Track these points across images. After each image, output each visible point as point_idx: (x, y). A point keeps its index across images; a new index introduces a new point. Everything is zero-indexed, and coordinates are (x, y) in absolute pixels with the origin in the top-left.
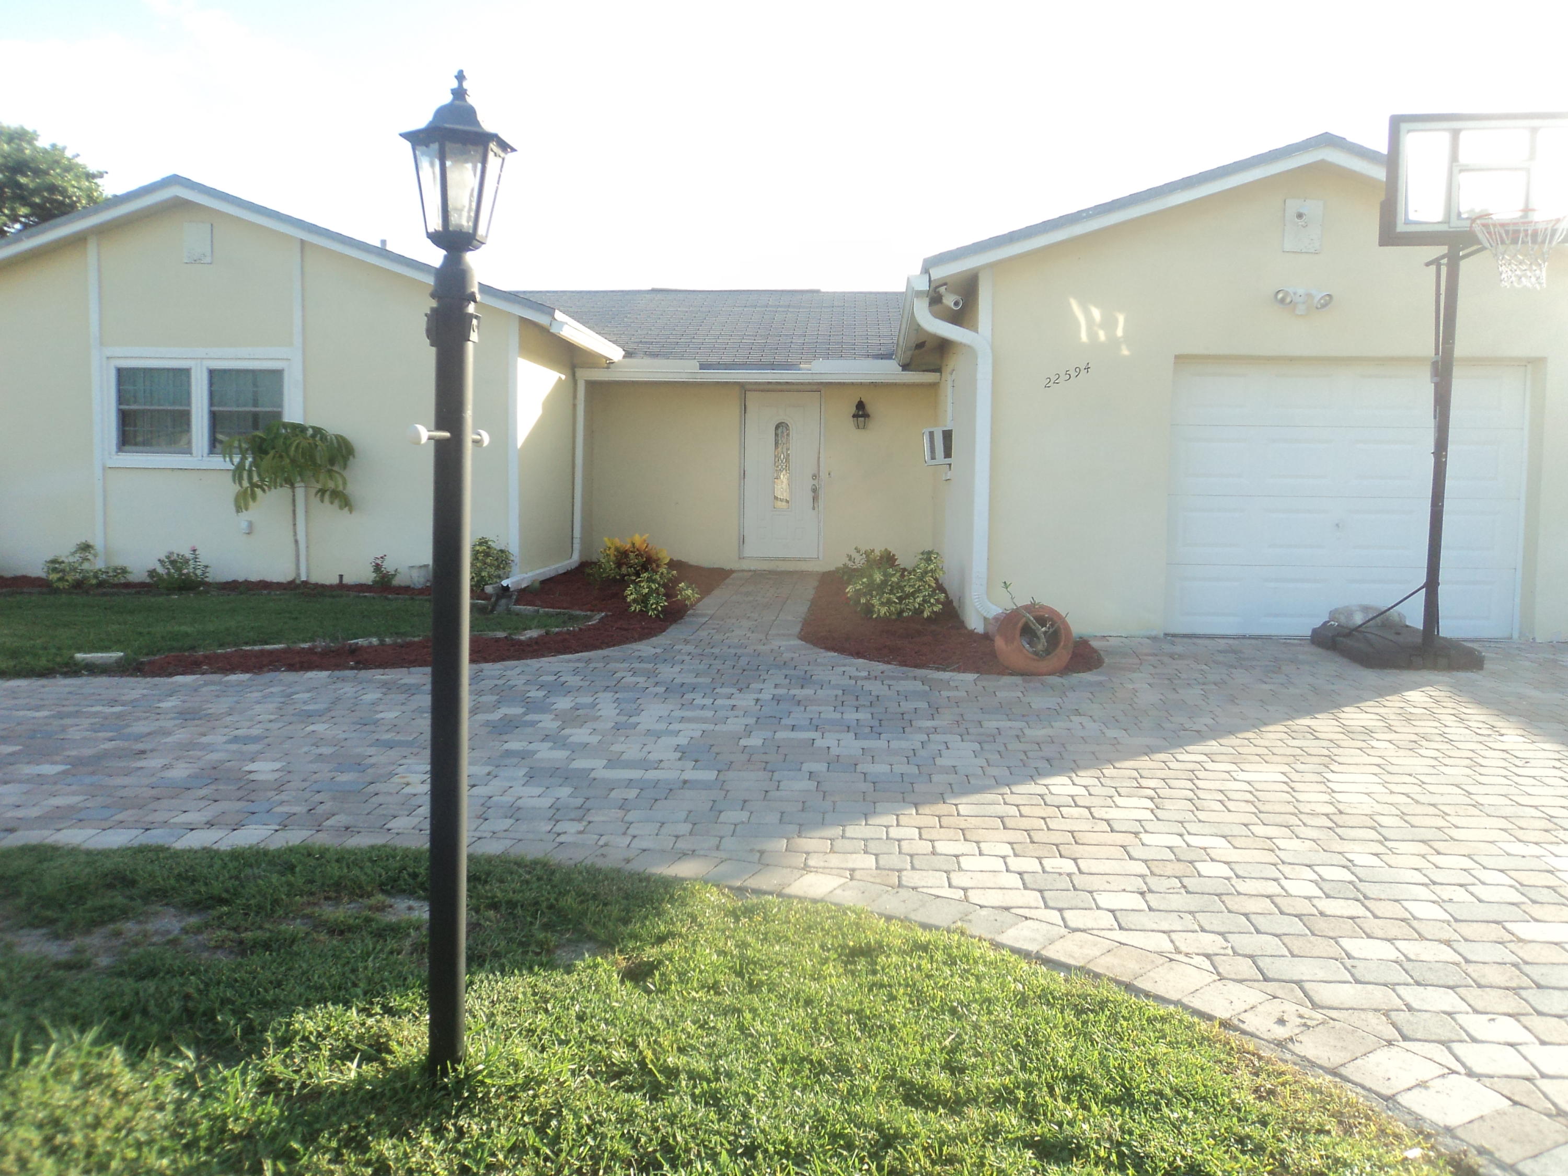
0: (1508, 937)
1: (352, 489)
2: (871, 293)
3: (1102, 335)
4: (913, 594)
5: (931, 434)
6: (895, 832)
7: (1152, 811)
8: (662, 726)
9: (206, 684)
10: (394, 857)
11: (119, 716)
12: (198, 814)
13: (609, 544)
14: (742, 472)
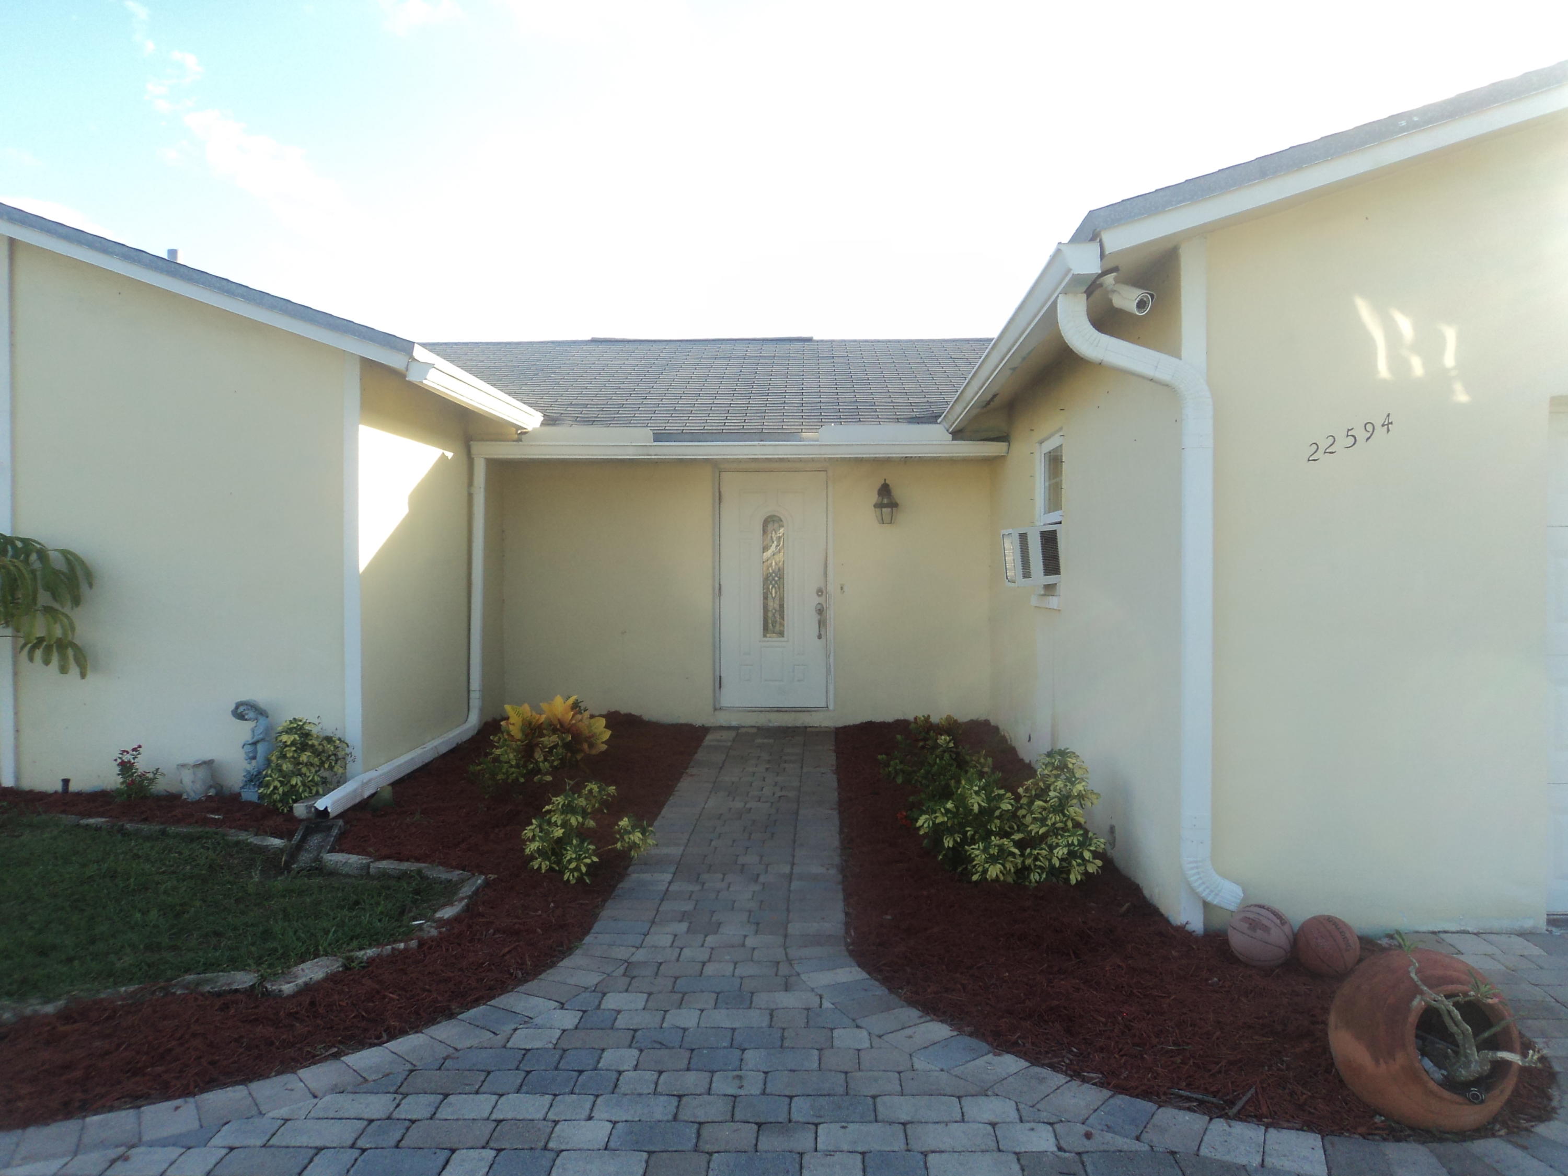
3: (1416, 365)
4: (1044, 839)
5: (1023, 537)
14: (717, 586)
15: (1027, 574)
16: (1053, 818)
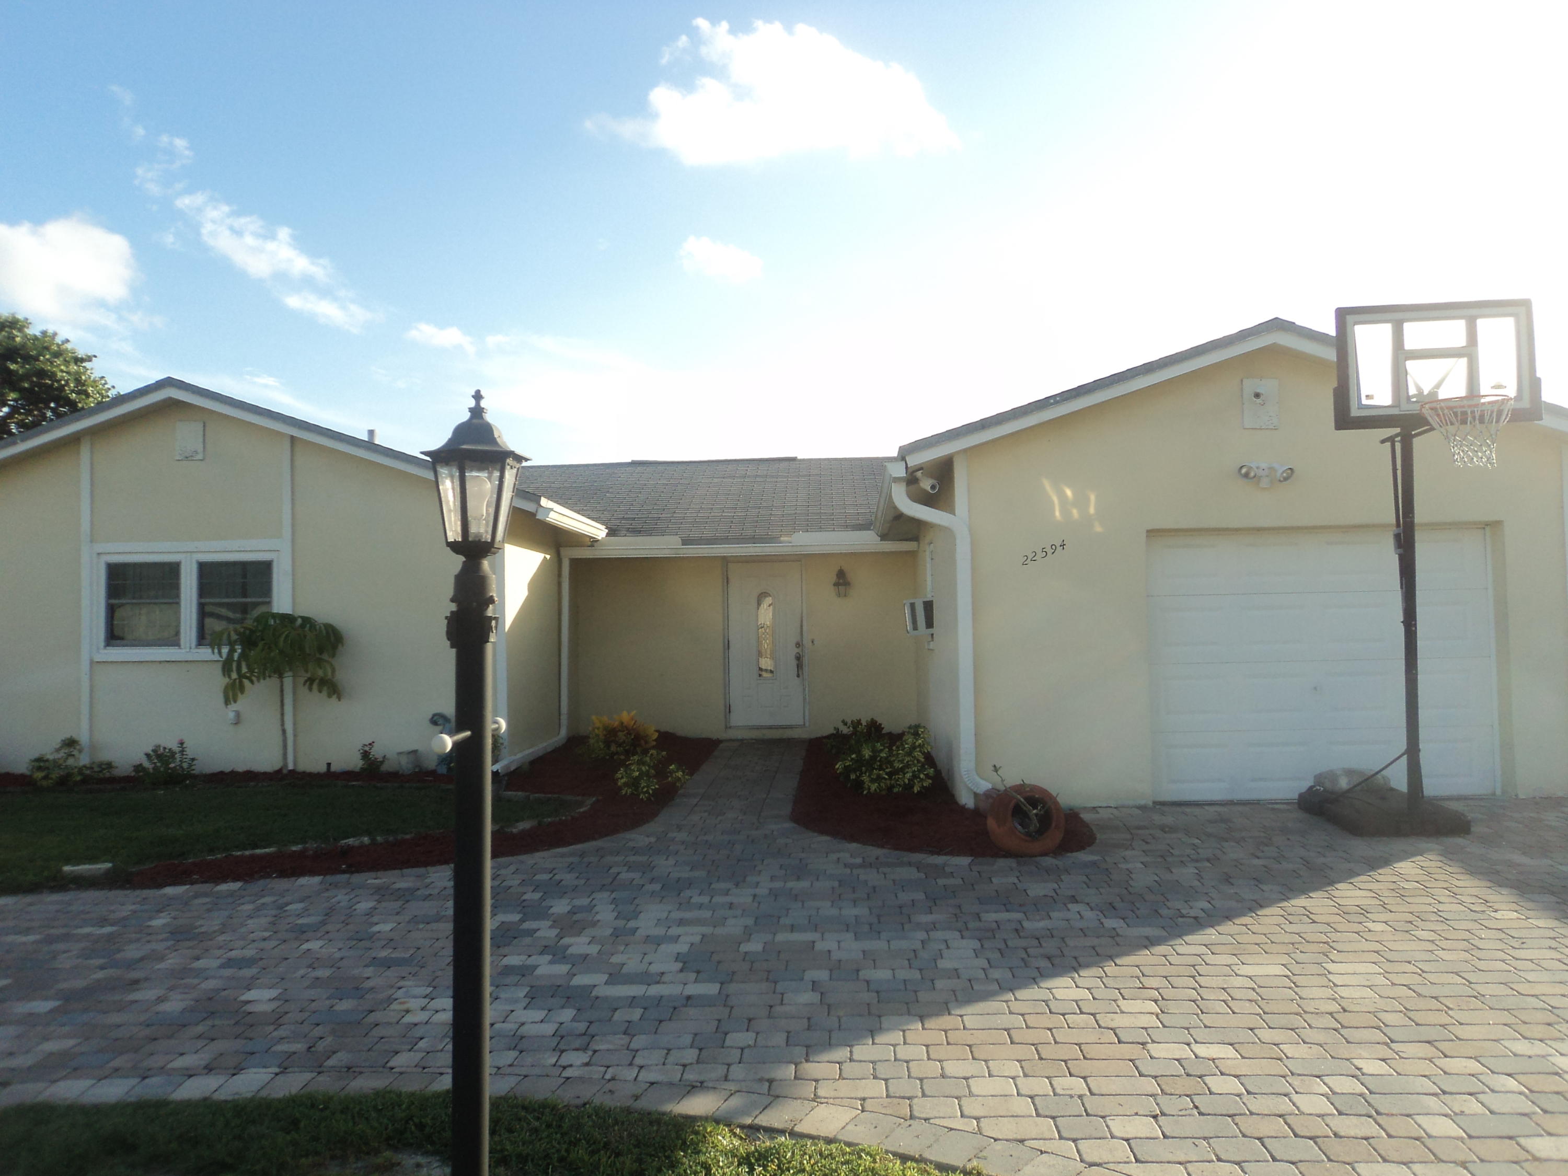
0: (1523, 1155)
1: (341, 676)
2: (845, 459)
3: (1075, 512)
4: (902, 770)
5: (912, 606)
6: (903, 1052)
7: (1157, 1016)
8: (660, 931)
9: (196, 896)
10: (400, 1106)
11: (110, 938)
12: (195, 1057)
13: (598, 725)
14: (727, 643)
15: (915, 628)
16: (907, 759)
